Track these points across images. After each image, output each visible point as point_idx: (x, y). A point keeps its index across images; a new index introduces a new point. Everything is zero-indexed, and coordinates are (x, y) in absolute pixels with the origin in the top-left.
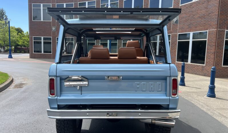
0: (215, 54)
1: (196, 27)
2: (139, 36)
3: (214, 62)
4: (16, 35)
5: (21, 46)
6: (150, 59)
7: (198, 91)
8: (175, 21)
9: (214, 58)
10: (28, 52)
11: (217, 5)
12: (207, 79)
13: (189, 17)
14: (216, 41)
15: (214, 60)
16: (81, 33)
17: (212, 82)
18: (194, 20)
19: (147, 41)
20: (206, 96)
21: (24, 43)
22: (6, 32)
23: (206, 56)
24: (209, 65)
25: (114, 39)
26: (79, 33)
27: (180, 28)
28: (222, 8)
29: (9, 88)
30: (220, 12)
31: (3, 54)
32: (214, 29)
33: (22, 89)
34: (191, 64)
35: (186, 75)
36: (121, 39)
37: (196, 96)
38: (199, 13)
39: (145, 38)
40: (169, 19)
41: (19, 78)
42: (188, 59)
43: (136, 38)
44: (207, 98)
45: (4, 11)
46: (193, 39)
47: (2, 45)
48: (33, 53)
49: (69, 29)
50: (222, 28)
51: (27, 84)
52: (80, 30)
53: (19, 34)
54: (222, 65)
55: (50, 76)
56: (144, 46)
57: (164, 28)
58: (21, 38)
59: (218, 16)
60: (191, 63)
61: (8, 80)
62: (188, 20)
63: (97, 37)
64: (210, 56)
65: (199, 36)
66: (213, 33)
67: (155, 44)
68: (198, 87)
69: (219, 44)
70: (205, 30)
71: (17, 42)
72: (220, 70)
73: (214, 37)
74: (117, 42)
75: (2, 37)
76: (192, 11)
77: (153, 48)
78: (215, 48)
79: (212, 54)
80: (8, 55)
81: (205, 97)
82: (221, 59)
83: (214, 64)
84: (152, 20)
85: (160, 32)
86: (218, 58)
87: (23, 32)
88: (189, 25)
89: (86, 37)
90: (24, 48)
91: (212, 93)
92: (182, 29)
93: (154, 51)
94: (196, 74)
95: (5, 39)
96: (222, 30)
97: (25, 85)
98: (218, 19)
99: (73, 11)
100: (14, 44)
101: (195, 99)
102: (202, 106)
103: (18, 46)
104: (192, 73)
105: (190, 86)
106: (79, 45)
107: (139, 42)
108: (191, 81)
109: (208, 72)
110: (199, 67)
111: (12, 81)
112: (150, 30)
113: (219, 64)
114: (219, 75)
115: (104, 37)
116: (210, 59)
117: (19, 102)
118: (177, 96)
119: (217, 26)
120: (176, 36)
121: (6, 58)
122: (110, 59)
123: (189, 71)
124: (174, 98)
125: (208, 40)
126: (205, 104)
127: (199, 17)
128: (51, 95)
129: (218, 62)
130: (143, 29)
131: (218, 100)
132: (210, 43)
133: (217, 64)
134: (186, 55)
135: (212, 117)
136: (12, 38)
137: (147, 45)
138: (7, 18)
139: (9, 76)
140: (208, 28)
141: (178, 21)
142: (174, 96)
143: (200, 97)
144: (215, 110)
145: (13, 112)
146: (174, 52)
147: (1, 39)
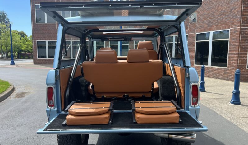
0: (238, 55)
1: (216, 26)
2: (153, 35)
3: (238, 64)
4: (19, 39)
5: (25, 52)
6: (165, 62)
7: (220, 98)
9: (238, 59)
10: (32, 58)
11: (240, 0)
12: (229, 83)
13: (208, 14)
14: (239, 41)
15: (238, 62)
16: (85, 34)
17: (237, 87)
18: (214, 18)
19: (161, 41)
20: (230, 102)
21: (27, 48)
22: (8, 36)
23: (229, 58)
24: (232, 68)
25: (124, 40)
26: (83, 34)
27: (198, 27)
28: (246, 3)
29: (9, 97)
30: (243, 8)
31: (5, 60)
32: (237, 27)
33: (24, 99)
34: (211, 67)
35: (206, 79)
36: (132, 39)
37: (218, 103)
38: (219, 10)
39: (159, 38)
40: (187, 13)
41: (21, 86)
43: (149, 39)
44: (231, 106)
45: (5, 14)
46: (213, 39)
47: (4, 50)
48: (38, 58)
49: (69, 29)
50: (246, 25)
51: (29, 93)
52: (84, 31)
53: (22, 38)
54: (246, 67)
55: (47, 84)
56: (159, 46)
57: (181, 25)
58: (24, 42)
59: (241, 13)
60: (211, 65)
61: (9, 89)
62: (207, 18)
63: (104, 38)
64: (233, 58)
65: (219, 36)
66: (235, 32)
67: (171, 46)
68: (220, 93)
69: (243, 44)
70: (227, 29)
71: (20, 47)
72: (244, 73)
73: (237, 36)
74: (129, 45)
75: (4, 42)
76: (211, 8)
78: (239, 49)
79: (235, 55)
80: (10, 62)
81: (228, 104)
82: (245, 61)
83: (237, 67)
84: (167, 16)
86: (242, 59)
87: (27, 36)
88: (209, 23)
89: (92, 39)
90: (28, 53)
91: (236, 99)
92: (200, 28)
93: (170, 53)
95: (7, 44)
96: (246, 28)
97: (27, 94)
98: (241, 16)
99: (72, 6)
100: (17, 50)
101: (217, 107)
103: (21, 52)
105: (211, 92)
106: (83, 47)
107: (153, 44)
108: (211, 86)
109: (231, 75)
110: (220, 70)
111: (13, 90)
112: (164, 29)
113: (243, 67)
114: (243, 79)
115: (112, 38)
116: (233, 61)
117: (19, 113)
118: (198, 106)
119: (241, 23)
120: (194, 36)
121: (8, 65)
122: (118, 63)
123: (209, 75)
124: (194, 108)
125: (230, 40)
126: (229, 112)
127: (219, 14)
128: (50, 106)
129: (242, 64)
130: (157, 28)
131: (243, 107)
132: (232, 43)
133: (241, 67)
134: (206, 57)
135: (237, 127)
136: (13, 43)
137: (161, 46)
138: (9, 22)
139: (10, 84)
140: (230, 25)
141: (196, 19)
142: (194, 106)
143: (223, 104)
144: (241, 119)
145: (12, 125)
146: (192, 54)
147: (3, 44)
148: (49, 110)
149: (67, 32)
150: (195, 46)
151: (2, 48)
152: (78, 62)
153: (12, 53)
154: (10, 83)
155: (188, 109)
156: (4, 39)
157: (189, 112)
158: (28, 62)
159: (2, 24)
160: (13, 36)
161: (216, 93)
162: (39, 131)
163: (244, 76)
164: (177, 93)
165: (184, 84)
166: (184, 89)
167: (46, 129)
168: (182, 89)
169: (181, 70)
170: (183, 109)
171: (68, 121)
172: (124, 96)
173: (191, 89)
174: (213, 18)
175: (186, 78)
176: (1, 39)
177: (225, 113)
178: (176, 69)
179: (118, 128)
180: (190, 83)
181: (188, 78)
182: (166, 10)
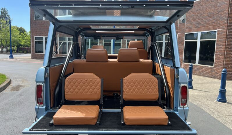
0: (225, 55)
1: (204, 27)
2: (144, 35)
3: (224, 63)
4: (18, 34)
5: (24, 46)
6: (155, 61)
7: (207, 95)
8: (182, 20)
9: (224, 59)
10: (30, 53)
11: (227, 3)
12: (216, 81)
13: (197, 15)
14: (226, 41)
15: (224, 62)
16: (78, 32)
17: (223, 85)
19: (152, 41)
20: (216, 100)
21: (26, 43)
22: (8, 31)
23: (215, 57)
24: (218, 67)
25: (116, 38)
26: (76, 32)
27: (187, 28)
29: (5, 90)
30: (230, 10)
31: (4, 54)
32: (224, 28)
33: (19, 92)
34: (199, 66)
35: (193, 77)
36: (124, 38)
37: (205, 100)
38: (207, 12)
39: (150, 38)
40: (178, 14)
41: (18, 80)
42: (195, 59)
43: (140, 38)
44: (217, 103)
45: (6, 10)
46: (201, 39)
47: (4, 45)
48: (35, 53)
49: (60, 27)
51: (25, 86)
52: (77, 29)
53: (22, 33)
55: (37, 82)
56: (149, 46)
57: (172, 26)
58: (23, 38)
59: (228, 15)
60: (199, 64)
61: (5, 82)
62: (196, 19)
63: (96, 37)
64: (220, 57)
65: (206, 36)
66: (222, 33)
67: (161, 45)
68: (207, 90)
69: (229, 44)
70: (214, 30)
71: (19, 42)
72: (229, 72)
73: (224, 37)
74: (121, 42)
75: (4, 37)
76: (200, 10)
77: (159, 49)
78: (225, 49)
79: (222, 54)
80: (9, 55)
81: (215, 101)
82: (231, 60)
83: (223, 66)
84: (158, 16)
85: (166, 31)
86: (228, 59)
87: (26, 32)
88: (197, 24)
89: (85, 37)
90: (27, 48)
91: (222, 97)
92: (189, 28)
93: (160, 52)
94: (204, 76)
95: (7, 39)
97: (23, 87)
98: (228, 18)
99: (61, 5)
100: (16, 44)
101: (204, 104)
102: (212, 112)
103: (20, 46)
104: (200, 75)
105: (198, 89)
106: (75, 45)
107: (144, 42)
108: (198, 84)
109: (217, 74)
110: (207, 68)
111: (9, 83)
112: (154, 29)
113: (229, 66)
114: (229, 77)
115: (105, 37)
116: (219, 60)
117: (13, 106)
118: (187, 107)
119: (227, 25)
120: (183, 35)
121: (7, 59)
122: (108, 62)
123: (197, 73)
124: (183, 109)
125: (217, 40)
126: (215, 110)
127: (207, 16)
128: (38, 104)
129: (228, 63)
130: (147, 28)
131: (229, 105)
132: (219, 43)
133: (227, 66)
134: (194, 55)
135: (224, 125)
136: (13, 38)
137: (151, 46)
138: (9, 18)
139: (7, 78)
140: (217, 27)
141: (185, 20)
142: (183, 107)
143: (209, 102)
144: (227, 117)
145: (5, 118)
146: (181, 53)
147: (3, 39)
148: (37, 107)
149: (58, 30)
150: (183, 45)
151: (2, 43)
152: (69, 60)
153: (11, 47)
154: (6, 76)
155: (177, 110)
156: (4, 34)
157: (178, 113)
158: (26, 57)
159: (3, 20)
160: (13, 31)
161: (203, 90)
162: (24, 131)
163: (229, 75)
164: (166, 93)
165: (173, 85)
166: (173, 89)
167: (33, 128)
168: (171, 89)
169: (171, 71)
170: (172, 109)
171: (54, 121)
172: (114, 94)
173: (180, 90)
174: (202, 19)
175: (175, 79)
176: (1, 34)
177: (211, 111)
178: (165, 69)
179: (106, 130)
180: (180, 84)
181: (178, 79)
182: (157, 11)
